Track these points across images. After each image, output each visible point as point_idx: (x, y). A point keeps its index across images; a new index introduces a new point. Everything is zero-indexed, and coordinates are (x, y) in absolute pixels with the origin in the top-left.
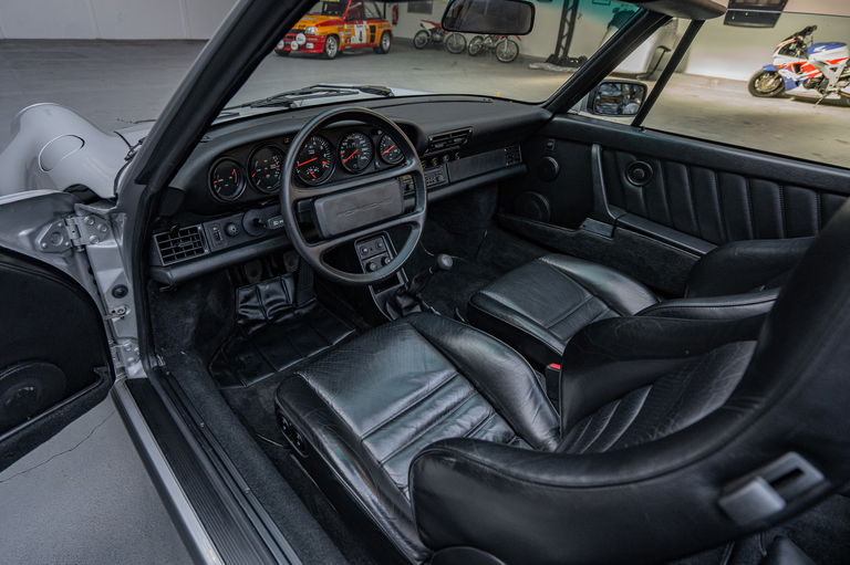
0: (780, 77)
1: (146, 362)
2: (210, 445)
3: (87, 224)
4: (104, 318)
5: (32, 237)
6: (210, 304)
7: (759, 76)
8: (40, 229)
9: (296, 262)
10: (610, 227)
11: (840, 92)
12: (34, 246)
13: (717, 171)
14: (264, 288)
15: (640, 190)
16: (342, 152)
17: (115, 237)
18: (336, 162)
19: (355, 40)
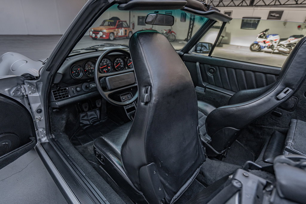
0: (259, 45)
1: (48, 136)
2: (71, 161)
3: (29, 87)
4: (34, 120)
5: (9, 91)
6: (71, 118)
7: (253, 45)
8: (12, 88)
9: (100, 103)
10: (204, 89)
11: (278, 50)
12: (10, 94)
13: (235, 69)
14: (89, 113)
15: (212, 76)
16: (115, 64)
17: (38, 92)
18: (113, 67)
19: (120, 34)
